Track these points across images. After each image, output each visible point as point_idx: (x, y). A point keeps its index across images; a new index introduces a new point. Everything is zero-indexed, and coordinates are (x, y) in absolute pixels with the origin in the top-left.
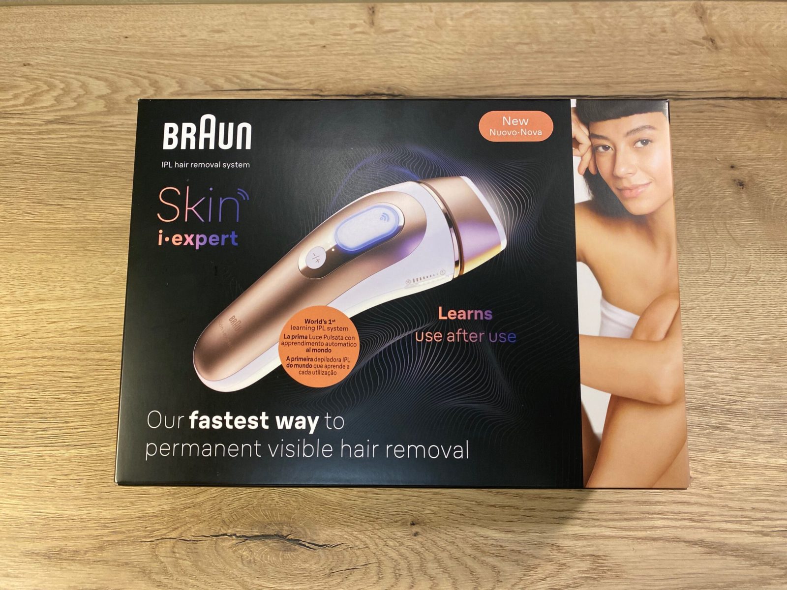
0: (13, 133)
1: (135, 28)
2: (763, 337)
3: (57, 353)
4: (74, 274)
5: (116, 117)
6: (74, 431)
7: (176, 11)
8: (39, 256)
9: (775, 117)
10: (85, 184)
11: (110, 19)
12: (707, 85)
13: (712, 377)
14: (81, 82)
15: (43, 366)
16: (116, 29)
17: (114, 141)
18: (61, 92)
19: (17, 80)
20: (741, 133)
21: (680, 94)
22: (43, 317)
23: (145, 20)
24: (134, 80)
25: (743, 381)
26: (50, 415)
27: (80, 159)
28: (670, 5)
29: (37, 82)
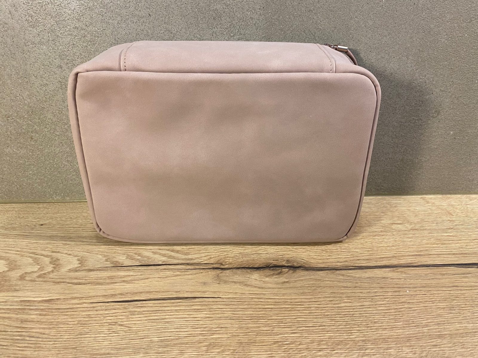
1: (52, 219)
11: (33, 212)
16: (35, 219)
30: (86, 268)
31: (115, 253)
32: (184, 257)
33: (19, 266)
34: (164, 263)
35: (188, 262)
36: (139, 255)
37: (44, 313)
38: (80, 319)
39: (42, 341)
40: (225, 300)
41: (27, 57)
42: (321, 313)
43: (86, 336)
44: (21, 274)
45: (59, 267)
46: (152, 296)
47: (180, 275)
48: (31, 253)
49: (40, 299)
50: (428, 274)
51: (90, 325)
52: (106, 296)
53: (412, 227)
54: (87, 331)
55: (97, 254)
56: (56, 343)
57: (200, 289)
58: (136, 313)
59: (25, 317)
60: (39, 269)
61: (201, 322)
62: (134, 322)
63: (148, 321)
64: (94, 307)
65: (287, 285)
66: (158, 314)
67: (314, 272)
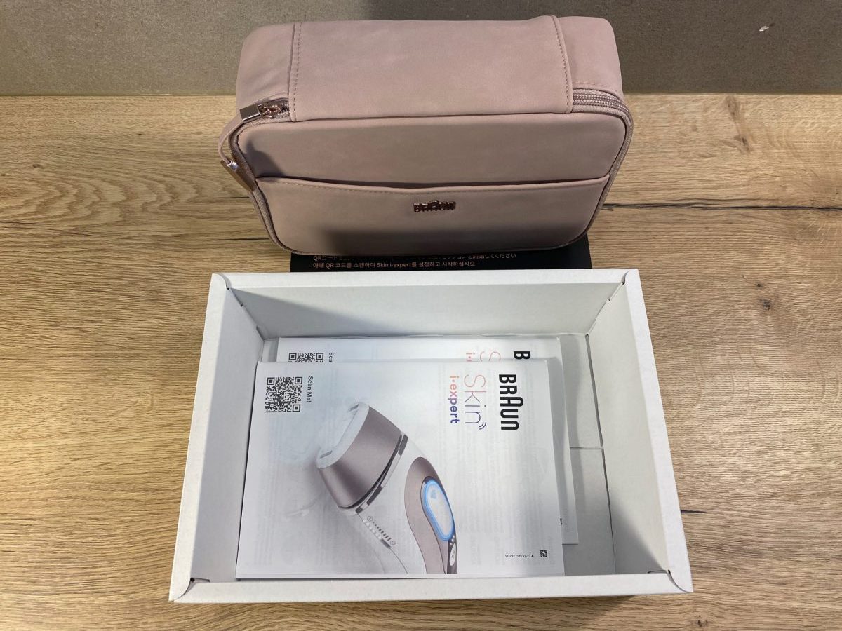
0: (26, 246)
1: (148, 124)
2: (782, 473)
3: (82, 493)
4: (96, 405)
5: (132, 228)
6: (103, 576)
7: (191, 104)
8: (59, 385)
9: (804, 229)
10: (103, 304)
11: (121, 113)
12: (738, 192)
13: (731, 515)
14: (94, 186)
15: (69, 506)
16: (129, 124)
17: (130, 254)
18: (74, 199)
19: (28, 185)
20: (769, 247)
21: (709, 202)
22: (65, 453)
23: (159, 115)
24: (149, 184)
25: (761, 520)
26: (77, 560)
27: (97, 276)
28: (702, 99)
29: (49, 187)
30: (205, 198)
52: (233, 232)
60: (157, 198)
64: (223, 244)
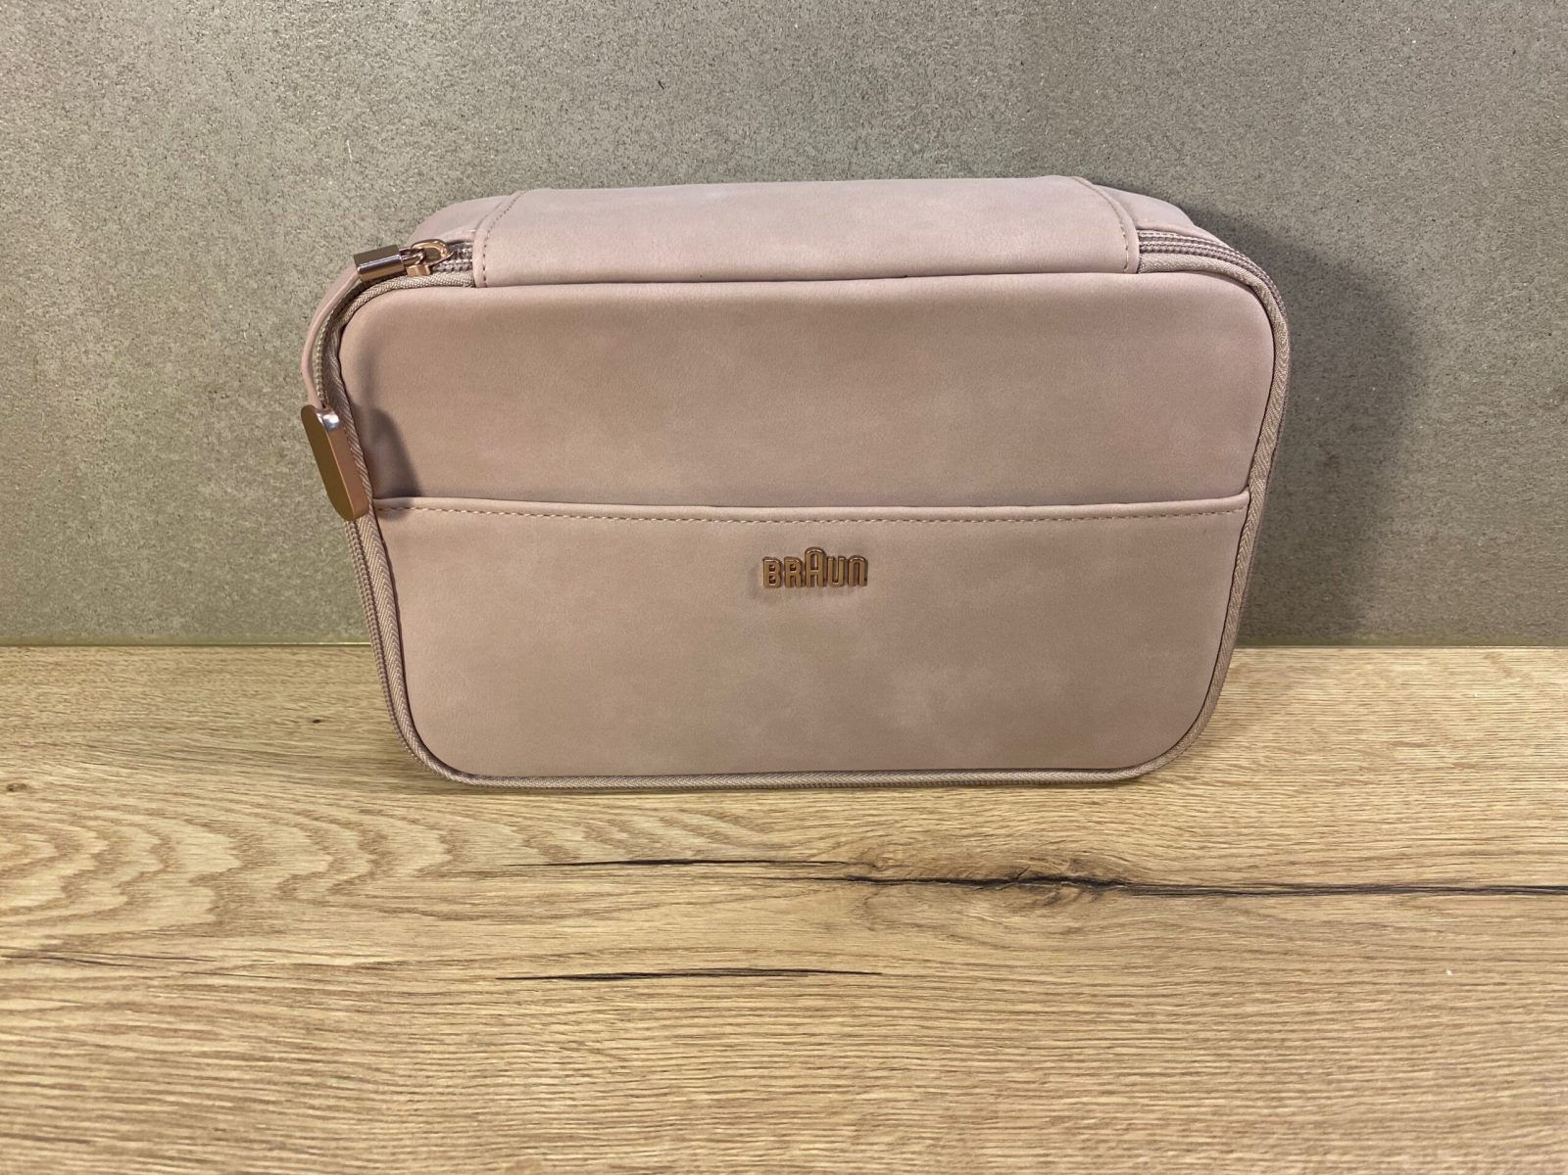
30: (470, 867)
31: (549, 818)
32: (757, 838)
33: (273, 854)
34: (698, 858)
35: (772, 854)
36: (623, 827)
37: (369, 1005)
38: (475, 1028)
39: (376, 1092)
40: (894, 982)
41: (276, 213)
42: (1187, 1032)
43: (500, 1080)
44: (281, 880)
45: (389, 863)
46: (677, 964)
47: (753, 898)
48: (299, 814)
49: (349, 962)
50: (1512, 917)
51: (507, 1048)
52: (541, 957)
53: (1462, 758)
54: (501, 1064)
55: (497, 822)
56: (417, 1097)
57: (816, 944)
58: (636, 1014)
59: (316, 1015)
60: (331, 865)
61: (830, 1051)
62: (632, 1044)
63: (675, 1040)
64: (508, 993)
65: (1076, 941)
66: (702, 1021)
67: (1158, 901)
